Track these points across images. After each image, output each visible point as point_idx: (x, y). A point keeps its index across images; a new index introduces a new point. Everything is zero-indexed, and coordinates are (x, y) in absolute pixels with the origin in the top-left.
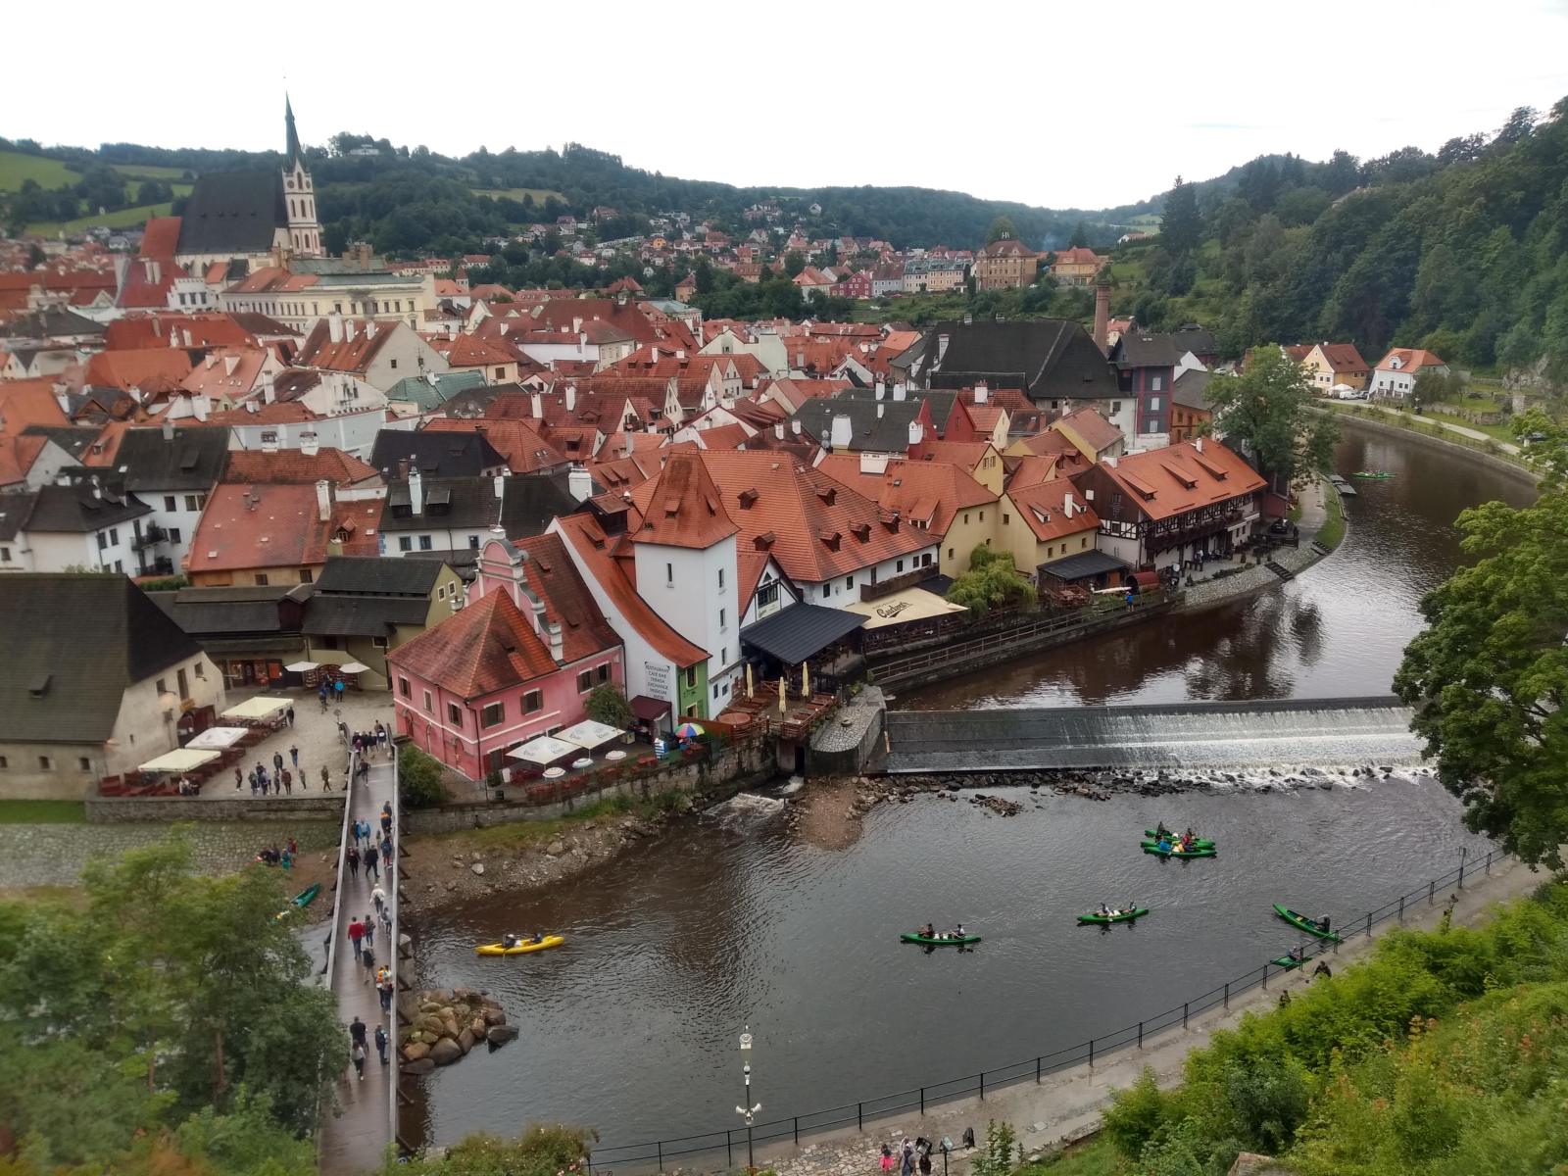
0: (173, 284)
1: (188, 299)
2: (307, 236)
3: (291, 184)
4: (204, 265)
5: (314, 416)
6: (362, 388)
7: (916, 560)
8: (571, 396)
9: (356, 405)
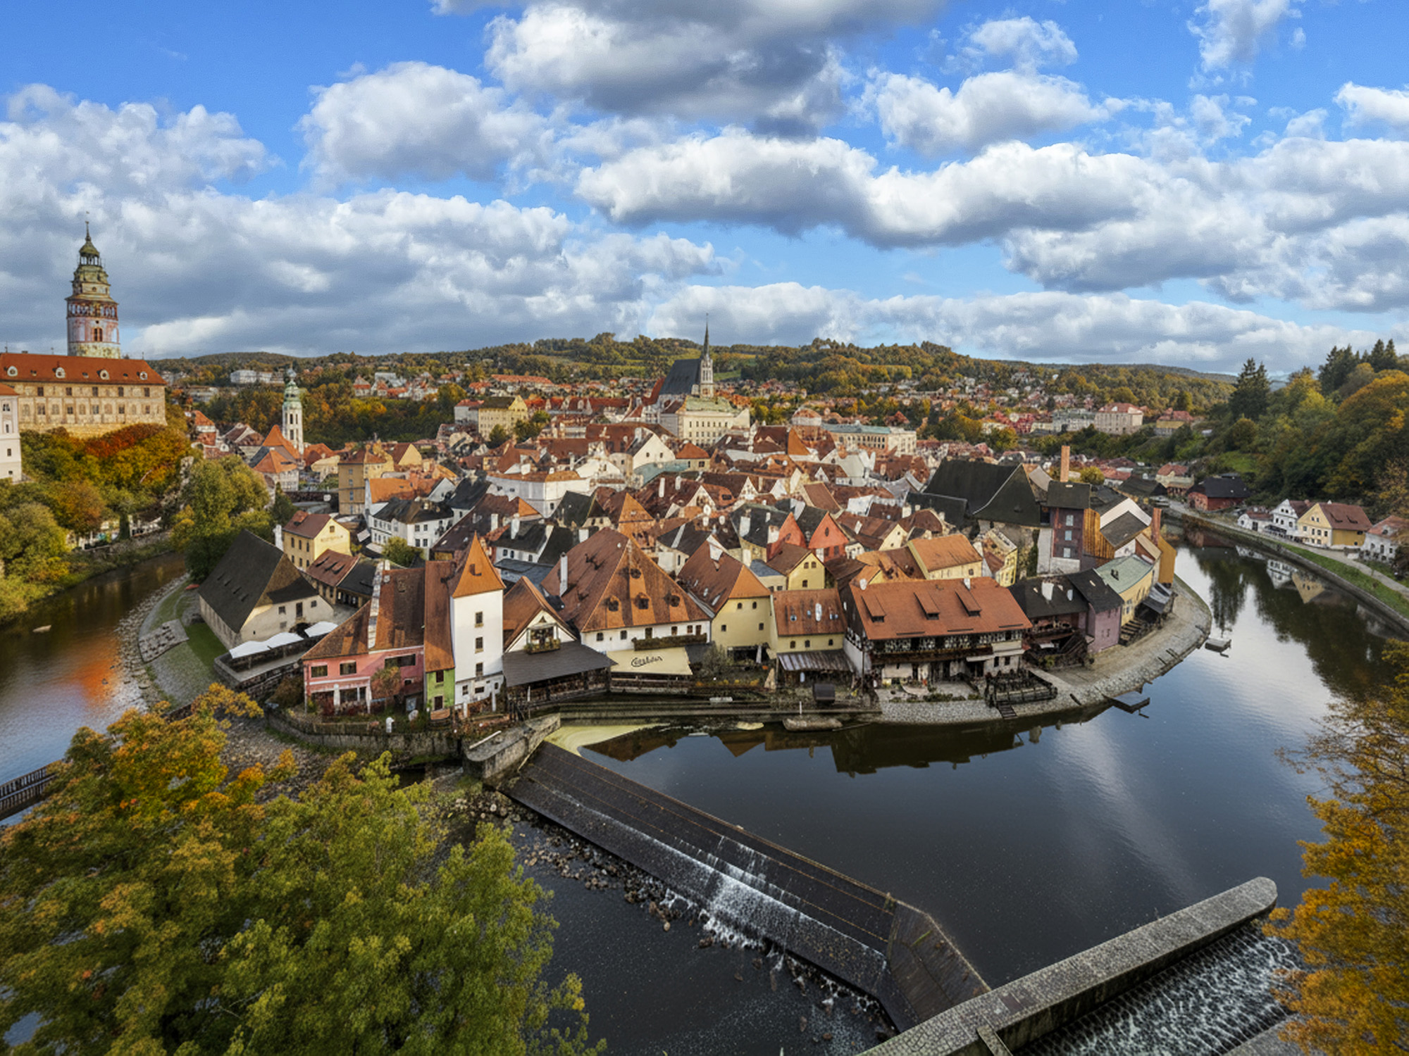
2: (706, 388)
3: (703, 365)
4: (666, 399)
5: (578, 478)
6: (610, 465)
7: (690, 628)
8: (678, 482)
9: (604, 474)
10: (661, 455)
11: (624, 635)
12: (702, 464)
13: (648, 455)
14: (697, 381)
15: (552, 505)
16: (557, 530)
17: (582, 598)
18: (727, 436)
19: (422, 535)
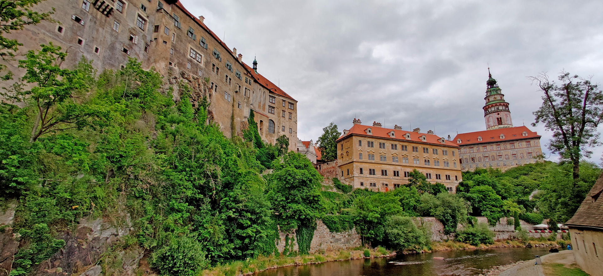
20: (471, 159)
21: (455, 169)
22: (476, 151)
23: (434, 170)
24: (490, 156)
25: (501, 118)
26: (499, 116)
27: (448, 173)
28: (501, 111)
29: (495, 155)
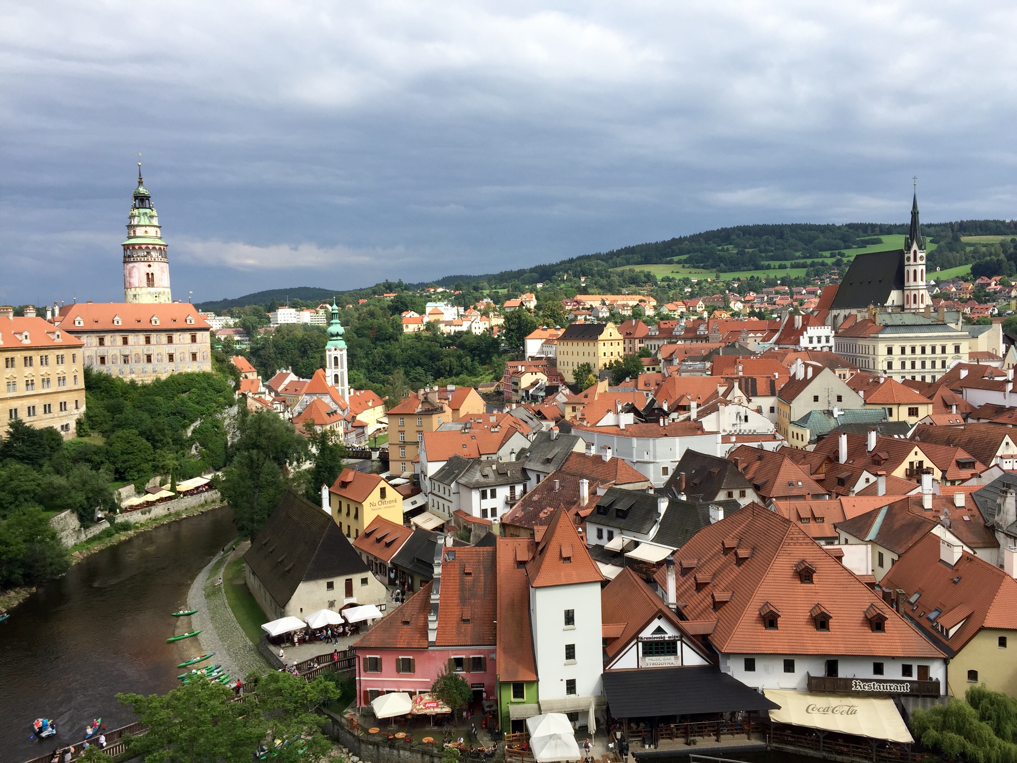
0: (806, 330)
1: (815, 340)
2: (915, 296)
3: (909, 259)
4: (845, 316)
5: (704, 433)
6: (753, 416)
7: (907, 671)
8: (872, 439)
9: (745, 427)
10: (839, 399)
11: (789, 667)
12: (913, 412)
13: (816, 399)
14: (900, 284)
15: (665, 471)
16: (674, 504)
17: (717, 605)
18: (960, 366)
19: (488, 504)
20: (99, 358)
21: (76, 387)
22: (109, 344)
23: (41, 397)
24: (133, 354)
25: (152, 274)
26: (150, 270)
27: (63, 398)
28: (155, 261)
29: (140, 353)
